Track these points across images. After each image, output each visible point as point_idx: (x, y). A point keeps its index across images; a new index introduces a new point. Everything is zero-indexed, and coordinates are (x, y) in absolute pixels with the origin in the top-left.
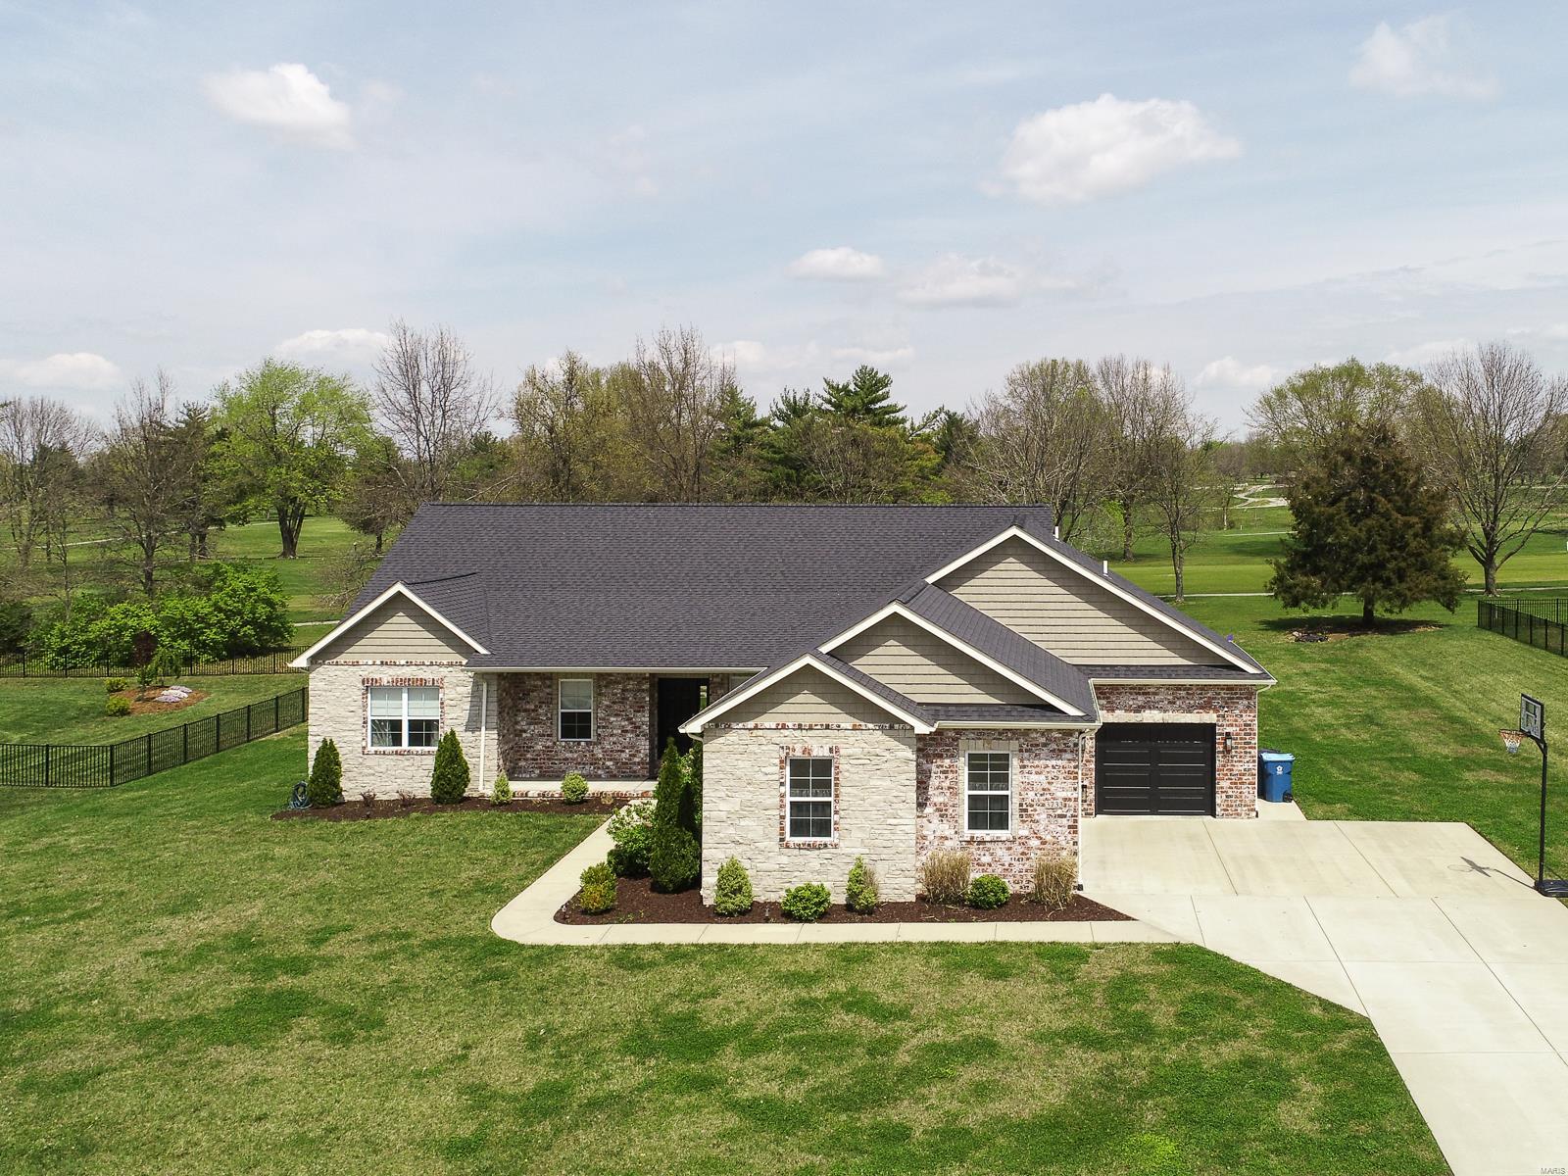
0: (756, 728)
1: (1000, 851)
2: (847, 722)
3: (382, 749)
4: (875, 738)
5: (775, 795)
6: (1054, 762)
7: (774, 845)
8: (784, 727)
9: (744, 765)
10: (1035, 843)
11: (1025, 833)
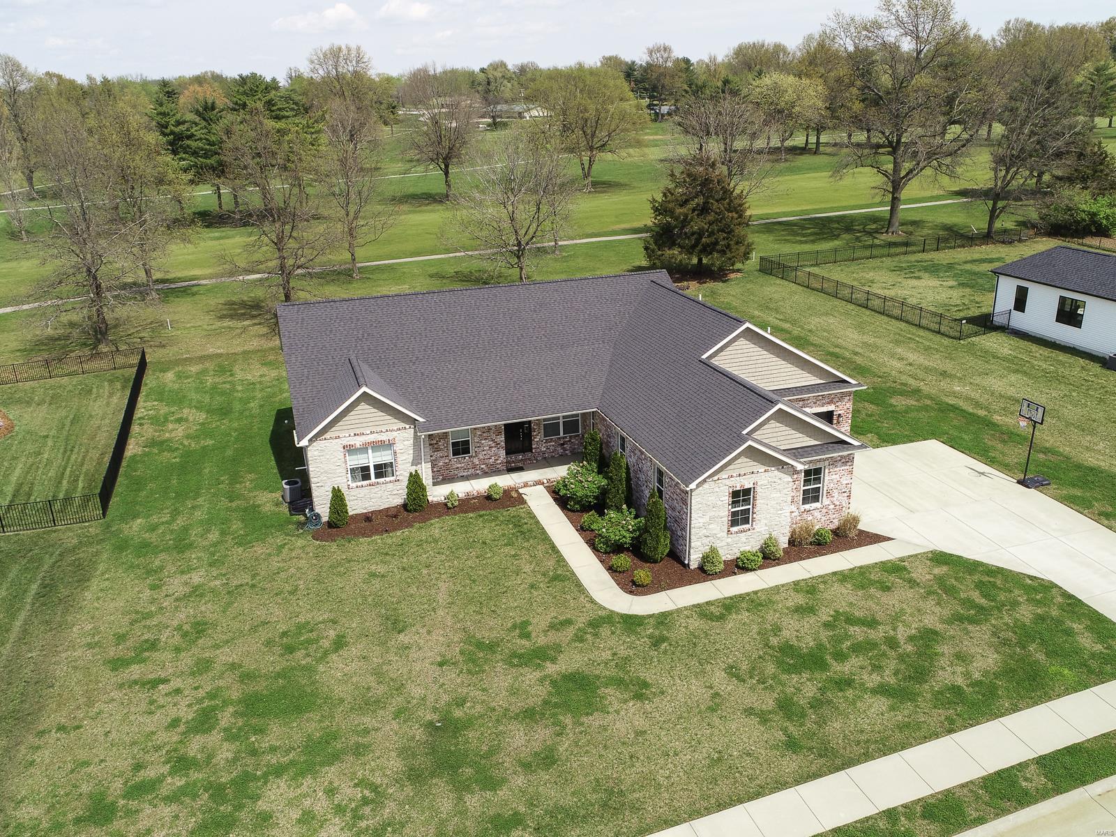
0: (718, 479)
1: (817, 514)
2: (762, 469)
3: (359, 484)
4: (775, 474)
5: (724, 509)
6: (843, 468)
7: (725, 534)
8: (732, 476)
9: (712, 498)
10: (832, 507)
11: (828, 503)
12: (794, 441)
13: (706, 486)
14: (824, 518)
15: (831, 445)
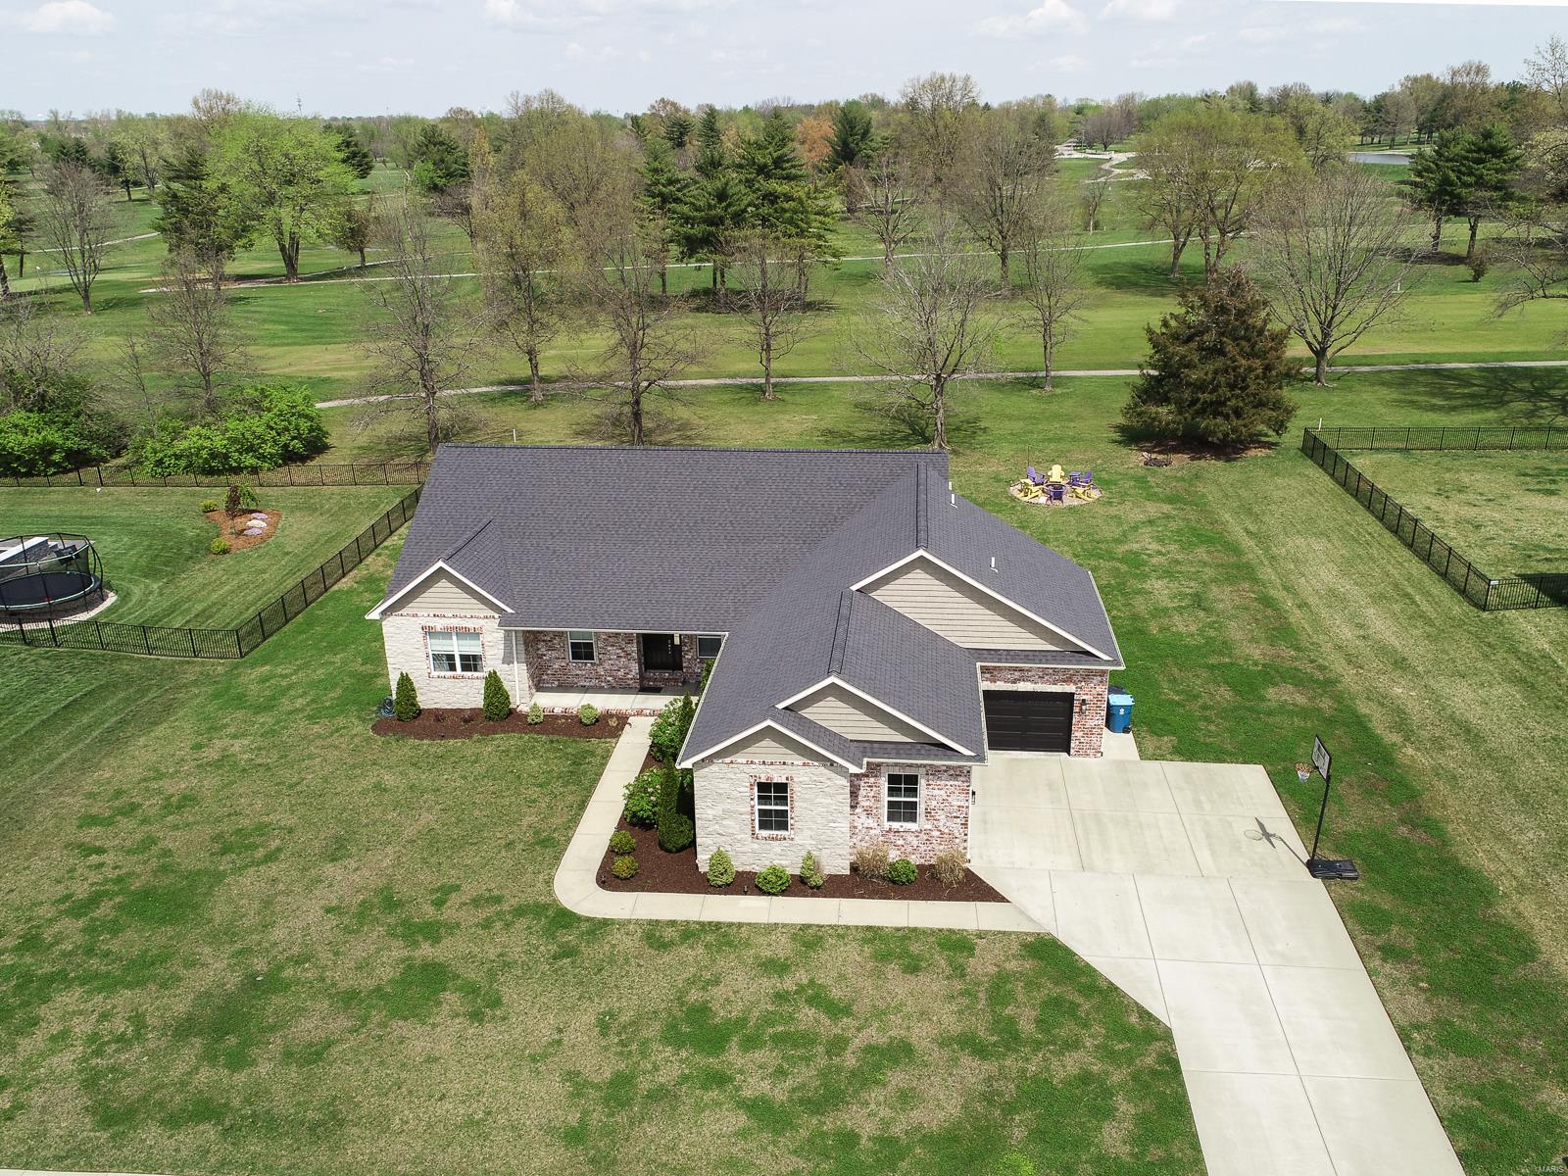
0: (732, 762)
1: (910, 838)
2: (799, 760)
3: (442, 674)
4: (820, 771)
5: (749, 805)
6: (952, 783)
7: (748, 836)
8: (752, 762)
9: (724, 786)
10: (936, 833)
11: (929, 827)
12: (869, 730)
13: (714, 768)
14: (923, 848)
15: (927, 747)
